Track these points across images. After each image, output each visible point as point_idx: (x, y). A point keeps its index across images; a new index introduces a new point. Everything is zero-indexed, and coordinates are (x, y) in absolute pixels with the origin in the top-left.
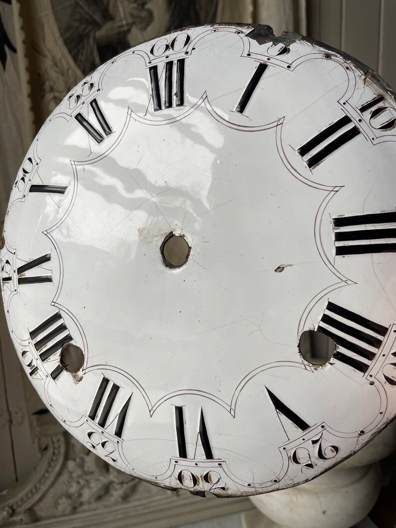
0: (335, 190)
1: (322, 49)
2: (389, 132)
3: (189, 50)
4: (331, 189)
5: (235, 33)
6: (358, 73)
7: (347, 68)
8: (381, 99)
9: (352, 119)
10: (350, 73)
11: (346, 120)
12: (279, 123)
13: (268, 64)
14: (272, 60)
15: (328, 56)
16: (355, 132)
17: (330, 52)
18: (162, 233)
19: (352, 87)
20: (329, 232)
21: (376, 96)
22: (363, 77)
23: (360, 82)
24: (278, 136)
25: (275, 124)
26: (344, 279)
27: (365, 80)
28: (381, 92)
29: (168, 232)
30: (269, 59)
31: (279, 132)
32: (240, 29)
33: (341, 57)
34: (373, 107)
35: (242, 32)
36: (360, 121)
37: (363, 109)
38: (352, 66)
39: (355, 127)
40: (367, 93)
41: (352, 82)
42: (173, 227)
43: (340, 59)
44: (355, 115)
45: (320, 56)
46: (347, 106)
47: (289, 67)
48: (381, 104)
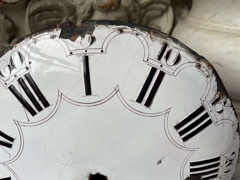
0: (168, 112)
1: (114, 27)
2: (179, 64)
3: (28, 65)
4: (165, 112)
5: (51, 38)
6: (145, 34)
7: (137, 34)
8: (165, 46)
9: (156, 67)
10: (140, 37)
11: (154, 70)
12: (117, 90)
13: (87, 55)
14: (89, 51)
15: (121, 31)
16: (162, 74)
17: (120, 26)
18: (85, 176)
19: (146, 47)
20: (175, 134)
21: (162, 45)
22: (149, 36)
23: (149, 40)
24: (121, 98)
25: (115, 92)
26: (193, 150)
27: (151, 37)
28: (164, 40)
29: (88, 175)
30: (86, 51)
31: (119, 95)
32: (52, 33)
33: (129, 28)
34: (164, 54)
35: (55, 36)
36: (161, 66)
37: (160, 58)
38: (139, 31)
39: (161, 71)
40: (156, 46)
41: (145, 43)
42: (90, 171)
43: (129, 29)
44: (156, 64)
45: (116, 33)
46: (150, 61)
47: (102, 51)
48: (167, 49)
